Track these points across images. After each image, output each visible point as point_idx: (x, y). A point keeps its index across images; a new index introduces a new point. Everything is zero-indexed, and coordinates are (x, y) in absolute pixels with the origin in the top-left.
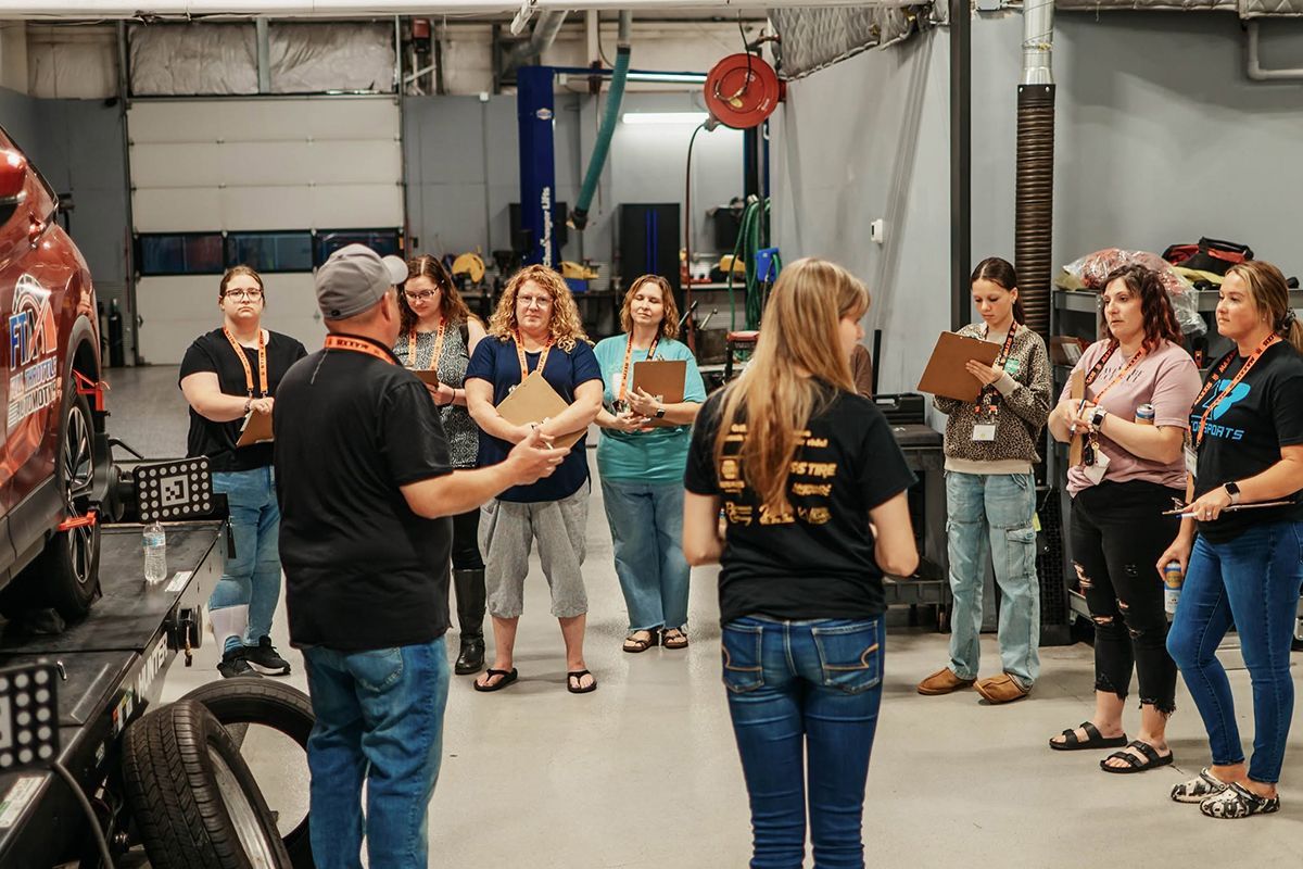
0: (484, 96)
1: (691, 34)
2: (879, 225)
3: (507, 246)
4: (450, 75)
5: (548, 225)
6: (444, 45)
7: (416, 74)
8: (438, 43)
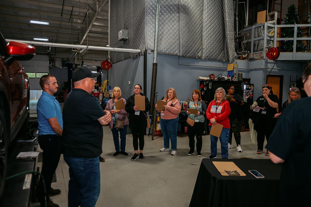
0: (61, 68)
1: (89, 62)
2: (129, 82)
3: (64, 87)
4: (56, 65)
5: (72, 84)
6: (55, 61)
7: (51, 64)
8: (54, 60)
